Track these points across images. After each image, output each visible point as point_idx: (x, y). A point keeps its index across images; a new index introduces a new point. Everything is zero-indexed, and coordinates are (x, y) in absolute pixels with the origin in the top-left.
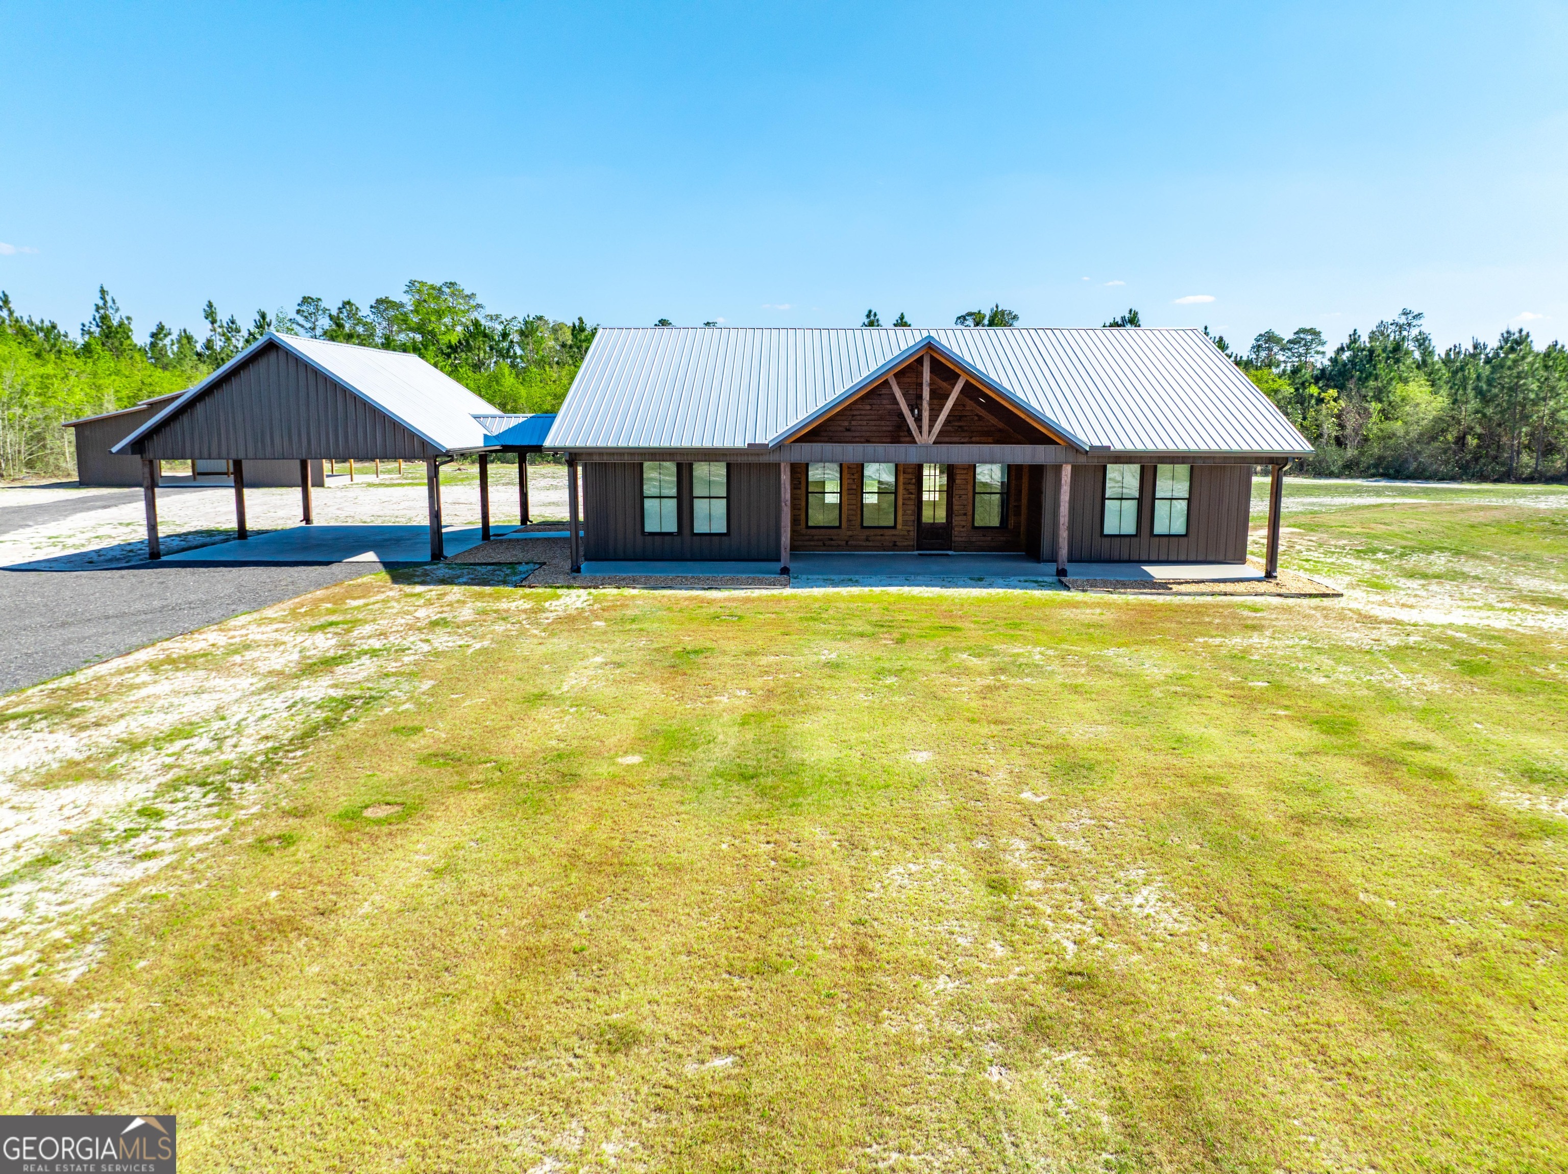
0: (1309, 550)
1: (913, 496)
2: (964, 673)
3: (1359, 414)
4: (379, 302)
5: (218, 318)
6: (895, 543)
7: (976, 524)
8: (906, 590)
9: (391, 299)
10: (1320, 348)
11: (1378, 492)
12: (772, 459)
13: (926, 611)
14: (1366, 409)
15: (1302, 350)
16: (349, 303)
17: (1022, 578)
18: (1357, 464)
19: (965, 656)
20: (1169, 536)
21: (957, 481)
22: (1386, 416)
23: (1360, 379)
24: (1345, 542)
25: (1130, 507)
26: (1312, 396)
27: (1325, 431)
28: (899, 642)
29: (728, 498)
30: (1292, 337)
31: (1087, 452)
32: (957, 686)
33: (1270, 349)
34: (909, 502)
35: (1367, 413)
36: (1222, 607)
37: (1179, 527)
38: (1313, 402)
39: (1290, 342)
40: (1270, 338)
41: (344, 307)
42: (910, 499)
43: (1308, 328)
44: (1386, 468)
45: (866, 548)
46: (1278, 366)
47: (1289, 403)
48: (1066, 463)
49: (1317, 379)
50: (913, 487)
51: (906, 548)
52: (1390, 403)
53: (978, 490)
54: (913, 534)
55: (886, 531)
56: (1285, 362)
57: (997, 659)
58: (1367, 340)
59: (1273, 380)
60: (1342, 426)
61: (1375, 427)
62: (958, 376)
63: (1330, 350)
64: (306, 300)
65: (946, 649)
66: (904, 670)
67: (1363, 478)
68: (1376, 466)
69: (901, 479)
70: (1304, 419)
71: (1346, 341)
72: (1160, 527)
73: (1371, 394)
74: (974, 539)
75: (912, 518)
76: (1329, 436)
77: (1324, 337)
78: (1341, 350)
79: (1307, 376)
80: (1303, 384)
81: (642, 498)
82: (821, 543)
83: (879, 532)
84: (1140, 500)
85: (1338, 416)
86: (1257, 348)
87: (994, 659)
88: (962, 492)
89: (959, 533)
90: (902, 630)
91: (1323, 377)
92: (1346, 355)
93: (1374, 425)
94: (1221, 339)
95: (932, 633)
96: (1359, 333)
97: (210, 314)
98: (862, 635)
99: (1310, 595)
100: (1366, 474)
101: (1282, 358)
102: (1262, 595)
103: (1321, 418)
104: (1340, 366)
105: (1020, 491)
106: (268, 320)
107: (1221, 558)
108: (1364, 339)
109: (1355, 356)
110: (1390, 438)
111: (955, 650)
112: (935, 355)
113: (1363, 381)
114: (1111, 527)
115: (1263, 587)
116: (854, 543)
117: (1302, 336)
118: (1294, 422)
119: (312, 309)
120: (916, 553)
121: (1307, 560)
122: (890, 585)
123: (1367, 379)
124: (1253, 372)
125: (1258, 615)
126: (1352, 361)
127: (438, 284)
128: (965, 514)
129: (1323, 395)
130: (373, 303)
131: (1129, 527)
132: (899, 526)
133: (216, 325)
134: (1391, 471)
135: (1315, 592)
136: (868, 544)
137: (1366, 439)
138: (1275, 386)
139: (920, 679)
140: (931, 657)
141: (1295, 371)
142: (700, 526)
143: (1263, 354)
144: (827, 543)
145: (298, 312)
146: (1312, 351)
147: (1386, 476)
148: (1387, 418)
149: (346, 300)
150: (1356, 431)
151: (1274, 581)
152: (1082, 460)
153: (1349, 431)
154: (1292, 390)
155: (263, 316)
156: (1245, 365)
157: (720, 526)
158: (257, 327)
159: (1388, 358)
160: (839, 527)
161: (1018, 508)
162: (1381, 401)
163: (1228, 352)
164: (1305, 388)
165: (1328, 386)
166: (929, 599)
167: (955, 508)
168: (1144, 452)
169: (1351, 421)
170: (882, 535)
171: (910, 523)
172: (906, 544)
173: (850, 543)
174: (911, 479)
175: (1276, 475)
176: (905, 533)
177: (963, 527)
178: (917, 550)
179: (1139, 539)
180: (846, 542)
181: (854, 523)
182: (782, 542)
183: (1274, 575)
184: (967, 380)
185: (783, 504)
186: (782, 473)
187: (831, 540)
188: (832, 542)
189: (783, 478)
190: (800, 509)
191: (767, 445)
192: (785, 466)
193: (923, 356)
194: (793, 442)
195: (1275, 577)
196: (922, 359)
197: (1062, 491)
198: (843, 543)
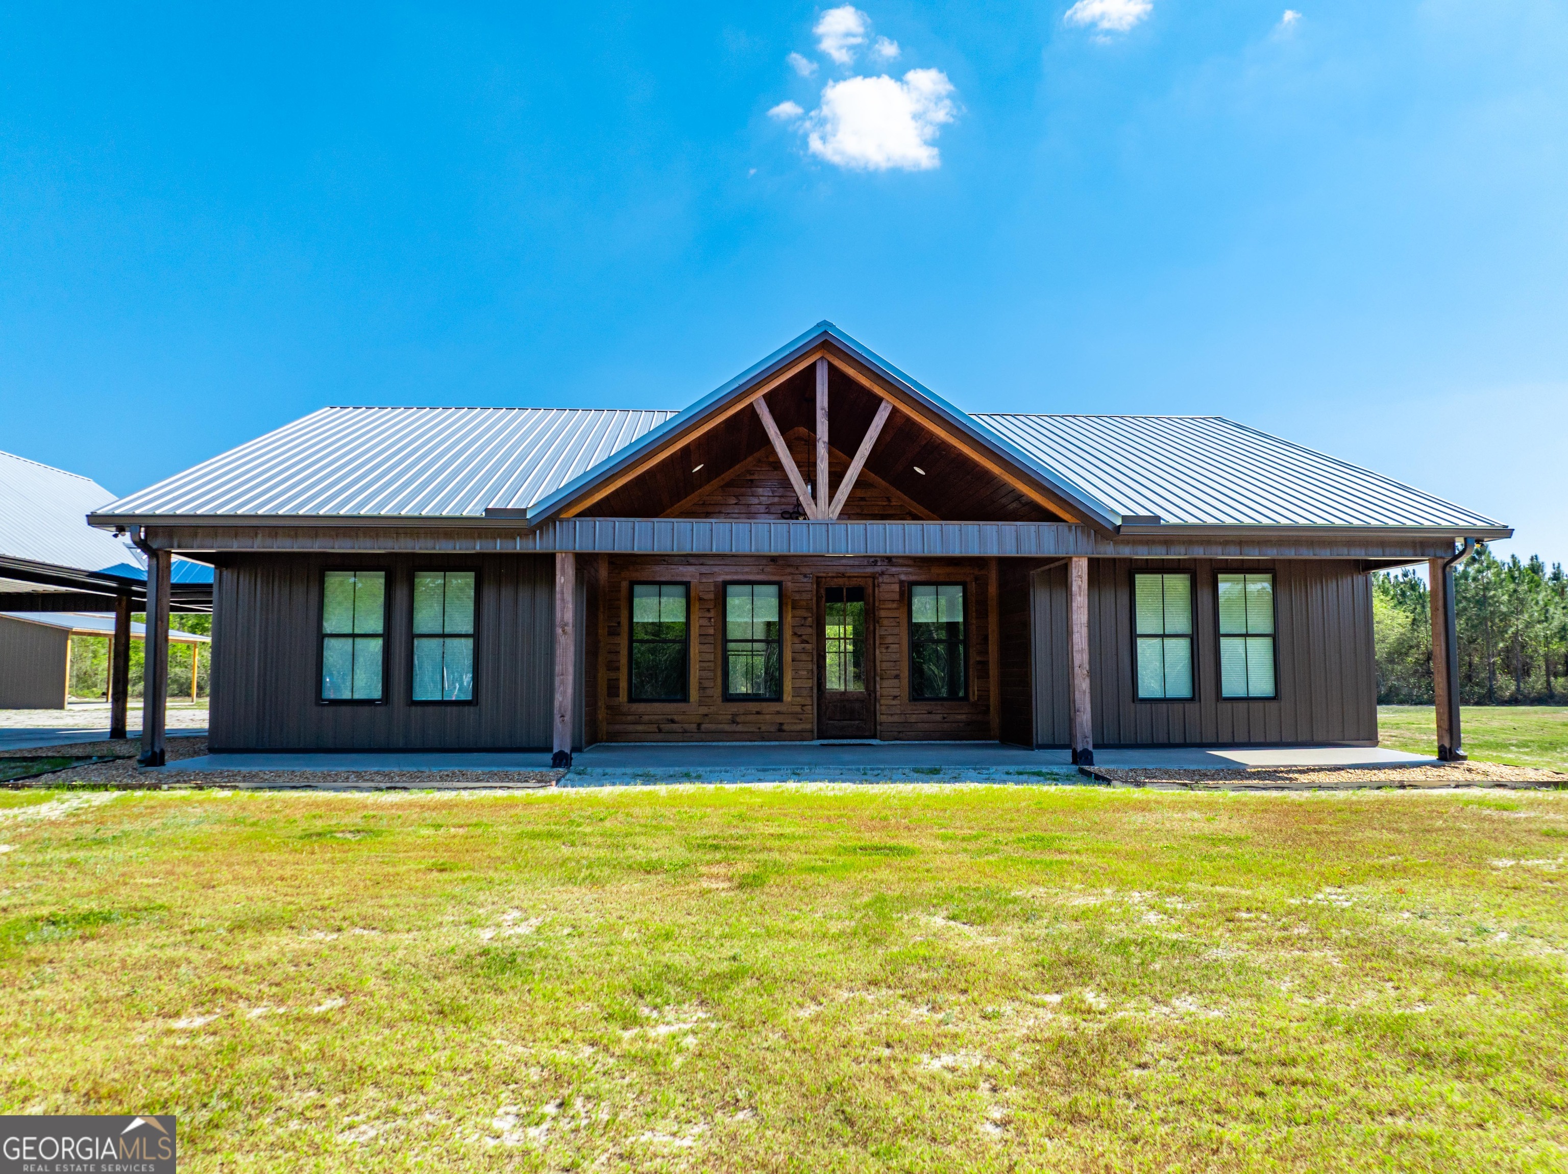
1: (809, 647)
2: (949, 984)
6: (780, 728)
8: (791, 786)
12: (538, 545)
13: (829, 819)
17: (1012, 769)
19: (938, 921)
20: (1248, 699)
21: (882, 622)
25: (1179, 650)
28: (744, 884)
29: (477, 632)
31: (1116, 528)
32: (935, 1046)
34: (802, 657)
37: (1262, 684)
42: (803, 651)
45: (732, 736)
48: (1080, 556)
50: (809, 631)
51: (800, 735)
54: (811, 712)
55: (764, 704)
57: (1039, 929)
62: (880, 401)
65: (880, 900)
66: (733, 977)
69: (789, 618)
72: (1232, 684)
74: (913, 718)
75: (808, 684)
81: (321, 636)
82: (653, 728)
83: (753, 707)
84: (1193, 638)
87: (1028, 928)
88: (889, 640)
89: (889, 710)
90: (763, 856)
95: (840, 861)
98: (650, 869)
105: (986, 638)
107: (1337, 736)
111: (907, 902)
112: (837, 363)
114: (1148, 686)
116: (712, 727)
120: (817, 743)
122: (760, 780)
128: (897, 677)
131: (1180, 686)
132: (787, 697)
136: (734, 728)
139: (787, 1017)
140: (834, 927)
142: (425, 689)
144: (667, 727)
151: (1461, 766)
152: (1109, 551)
157: (462, 686)
160: (685, 700)
161: (984, 664)
166: (836, 798)
167: (880, 665)
168: (1218, 528)
170: (758, 713)
171: (805, 693)
172: (799, 727)
173: (703, 726)
174: (805, 618)
175: (1440, 576)
176: (798, 709)
177: (895, 697)
178: (819, 738)
179: (1197, 705)
180: (699, 725)
181: (709, 692)
182: (557, 704)
183: (1461, 752)
184: (894, 408)
185: (559, 631)
186: (558, 573)
187: (673, 721)
188: (674, 726)
189: (558, 589)
190: (618, 669)
191: (524, 511)
192: (563, 560)
193: (813, 366)
194: (579, 515)
195: (1464, 758)
196: (812, 368)
197: (1074, 605)
198: (694, 726)
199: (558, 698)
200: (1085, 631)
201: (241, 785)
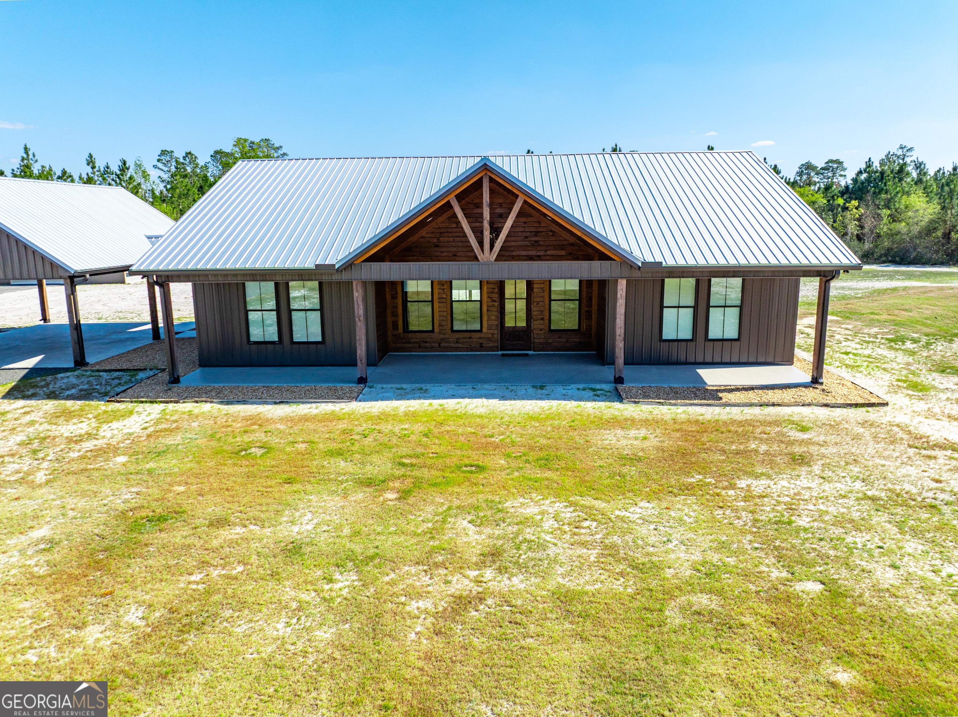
0: (847, 340)
1: (496, 304)
3: (874, 218)
4: (217, 152)
5: (97, 165)
6: (481, 345)
7: (552, 328)
9: (224, 150)
10: (842, 173)
11: (891, 276)
12: (345, 276)
14: (879, 215)
15: (830, 174)
16: (190, 153)
17: (581, 386)
18: (872, 254)
20: (723, 340)
21: (535, 290)
22: (894, 219)
23: (874, 193)
24: (876, 330)
25: (687, 315)
26: (839, 205)
27: (850, 230)
29: (321, 310)
30: (823, 165)
31: (639, 267)
33: (808, 174)
34: (493, 309)
35: (879, 217)
36: (770, 424)
37: (732, 332)
38: (840, 209)
39: (822, 169)
40: (808, 167)
41: (187, 156)
42: (493, 306)
43: (835, 159)
44: (894, 256)
45: (456, 349)
46: (815, 185)
47: (823, 210)
48: (622, 278)
49: (842, 194)
50: (496, 295)
51: (492, 349)
52: (896, 210)
53: (553, 297)
54: (497, 336)
55: (473, 334)
56: (818, 182)
58: (878, 165)
59: (812, 195)
60: (862, 227)
61: (885, 227)
62: (517, 196)
63: (850, 174)
64: (164, 153)
67: (877, 264)
68: (886, 255)
69: (485, 289)
70: (835, 222)
71: (863, 166)
72: (714, 332)
73: (882, 203)
74: (551, 340)
75: (496, 322)
76: (852, 234)
77: (845, 165)
78: (860, 172)
79: (836, 191)
80: (833, 197)
81: (247, 311)
82: (417, 345)
83: (467, 335)
84: (695, 308)
85: (859, 220)
86: (800, 174)
88: (539, 299)
89: (538, 336)
91: (846, 192)
92: (864, 176)
93: (884, 228)
94: (776, 166)
96: (872, 160)
97: (91, 162)
99: (856, 405)
100: (879, 261)
101: (817, 180)
102: (809, 405)
103: (847, 221)
104: (859, 184)
105: (591, 298)
106: (127, 165)
107: (770, 360)
108: (876, 165)
109: (870, 177)
110: (897, 235)
112: (493, 176)
113: (876, 194)
114: (668, 333)
115: (810, 394)
116: (446, 345)
117: (830, 164)
118: (828, 224)
119: (168, 158)
120: (500, 353)
121: (847, 353)
123: (880, 193)
124: (798, 189)
125: (806, 436)
126: (868, 180)
127: (257, 140)
128: (542, 319)
129: (847, 205)
130: (212, 153)
131: (686, 333)
132: (485, 330)
133: (95, 170)
134: (897, 259)
135: (861, 401)
136: (457, 345)
137: (879, 236)
138: (813, 199)
141: (828, 188)
142: (299, 336)
143: (805, 177)
144: (423, 345)
145: (159, 160)
146: (837, 175)
147: (894, 262)
148: (894, 221)
149: (188, 151)
150: (872, 231)
151: (820, 387)
152: (637, 274)
153: (866, 230)
154: (825, 202)
155: (125, 163)
156: (793, 185)
157: (315, 335)
158: (120, 170)
159: (894, 177)
160: (432, 331)
161: (590, 312)
162: (889, 208)
163: (781, 175)
164: (834, 200)
165: (851, 199)
167: (534, 313)
168: (696, 267)
169: (868, 224)
170: (470, 338)
171: (494, 328)
172: (491, 345)
173: (442, 344)
174: (494, 289)
175: (823, 287)
176: (491, 336)
177: (541, 330)
178: (501, 350)
179: (694, 343)
180: (440, 344)
181: (445, 327)
182: (358, 354)
183: (820, 381)
184: (525, 201)
185: (357, 319)
186: (355, 291)
187: (426, 342)
188: (427, 344)
189: (355, 299)
190: (397, 316)
191: (334, 265)
192: (356, 284)
193: (482, 178)
194: (364, 261)
195: (822, 384)
196: (481, 180)
197: (618, 304)
198: (437, 345)
199: (359, 352)
200: (623, 317)
201: (214, 400)
